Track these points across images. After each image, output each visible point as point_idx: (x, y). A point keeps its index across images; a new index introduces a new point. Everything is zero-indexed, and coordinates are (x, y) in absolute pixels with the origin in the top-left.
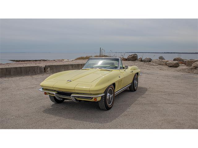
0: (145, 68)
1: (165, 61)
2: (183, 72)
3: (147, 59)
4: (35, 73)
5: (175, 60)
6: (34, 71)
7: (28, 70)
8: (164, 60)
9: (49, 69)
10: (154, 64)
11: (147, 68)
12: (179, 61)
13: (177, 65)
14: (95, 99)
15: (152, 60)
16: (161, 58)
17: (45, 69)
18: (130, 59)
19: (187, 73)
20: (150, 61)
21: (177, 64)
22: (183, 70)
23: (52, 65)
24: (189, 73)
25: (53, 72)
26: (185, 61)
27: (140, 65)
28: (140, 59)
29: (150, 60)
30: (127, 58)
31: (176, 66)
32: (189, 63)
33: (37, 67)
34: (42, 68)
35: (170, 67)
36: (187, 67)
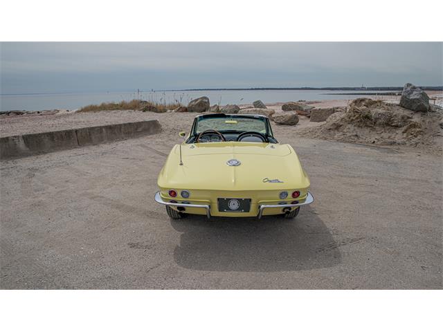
1: (267, 112)
2: (312, 138)
3: (230, 107)
5: (285, 108)
8: (265, 109)
12: (294, 109)
13: (295, 120)
15: (239, 109)
16: (258, 104)
18: (193, 109)
22: (312, 133)
24: (326, 139)
28: (214, 106)
29: (235, 110)
30: (187, 106)
31: (292, 122)
32: (315, 115)
36: (313, 123)
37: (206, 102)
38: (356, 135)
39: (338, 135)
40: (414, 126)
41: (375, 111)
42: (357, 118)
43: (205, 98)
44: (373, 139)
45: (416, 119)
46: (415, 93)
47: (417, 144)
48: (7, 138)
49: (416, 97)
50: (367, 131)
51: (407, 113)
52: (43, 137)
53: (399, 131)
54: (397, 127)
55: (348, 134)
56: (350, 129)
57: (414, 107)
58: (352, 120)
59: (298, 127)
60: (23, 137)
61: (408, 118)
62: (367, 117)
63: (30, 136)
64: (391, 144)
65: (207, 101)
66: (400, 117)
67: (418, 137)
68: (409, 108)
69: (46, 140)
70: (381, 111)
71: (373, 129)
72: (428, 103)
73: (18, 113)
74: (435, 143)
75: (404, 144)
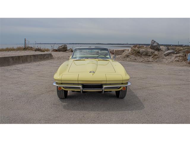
14: (124, 88)
18: (60, 50)
24: (124, 61)
30: (57, 49)
32: (116, 53)
37: (66, 47)
38: (135, 59)
39: (128, 59)
40: (156, 55)
41: (141, 50)
42: (135, 53)
43: (66, 45)
44: (141, 60)
45: (156, 53)
46: (155, 43)
47: (157, 61)
49: (156, 45)
50: (139, 57)
51: (153, 51)
52: (10, 58)
53: (151, 57)
54: (150, 56)
55: (132, 59)
56: (133, 57)
57: (155, 48)
58: (133, 53)
61: (153, 52)
62: (139, 52)
64: (148, 62)
66: (150, 52)
67: (157, 59)
68: (153, 49)
69: (11, 60)
70: (144, 50)
71: (141, 57)
72: (160, 47)
74: (163, 61)
75: (153, 61)
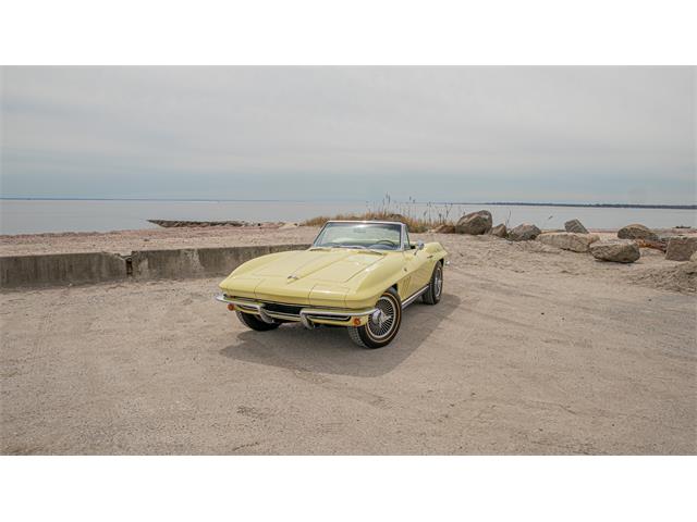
0: (509, 262)
1: (586, 239)
2: (652, 287)
3: (525, 228)
4: (91, 277)
5: (623, 234)
6: (88, 269)
7: (61, 268)
8: (581, 235)
9: (146, 263)
10: (547, 248)
11: (516, 263)
12: (640, 237)
13: (632, 255)
14: (357, 320)
15: (540, 232)
16: (573, 226)
17: (129, 263)
18: (464, 230)
19: (670, 293)
20: (533, 237)
21: (633, 250)
22: (656, 278)
23: (159, 251)
25: (161, 273)
26: (660, 237)
27: (494, 253)
28: (498, 227)
29: (532, 234)
30: (455, 224)
31: (626, 258)
32: (676, 248)
33: (100, 256)
34: (117, 260)
35: (605, 260)
36: (669, 262)
37: (485, 220)
43: (486, 213)
48: (179, 251)
59: (635, 267)
60: (199, 251)
63: (208, 250)
65: (487, 217)
73: (235, 225)
